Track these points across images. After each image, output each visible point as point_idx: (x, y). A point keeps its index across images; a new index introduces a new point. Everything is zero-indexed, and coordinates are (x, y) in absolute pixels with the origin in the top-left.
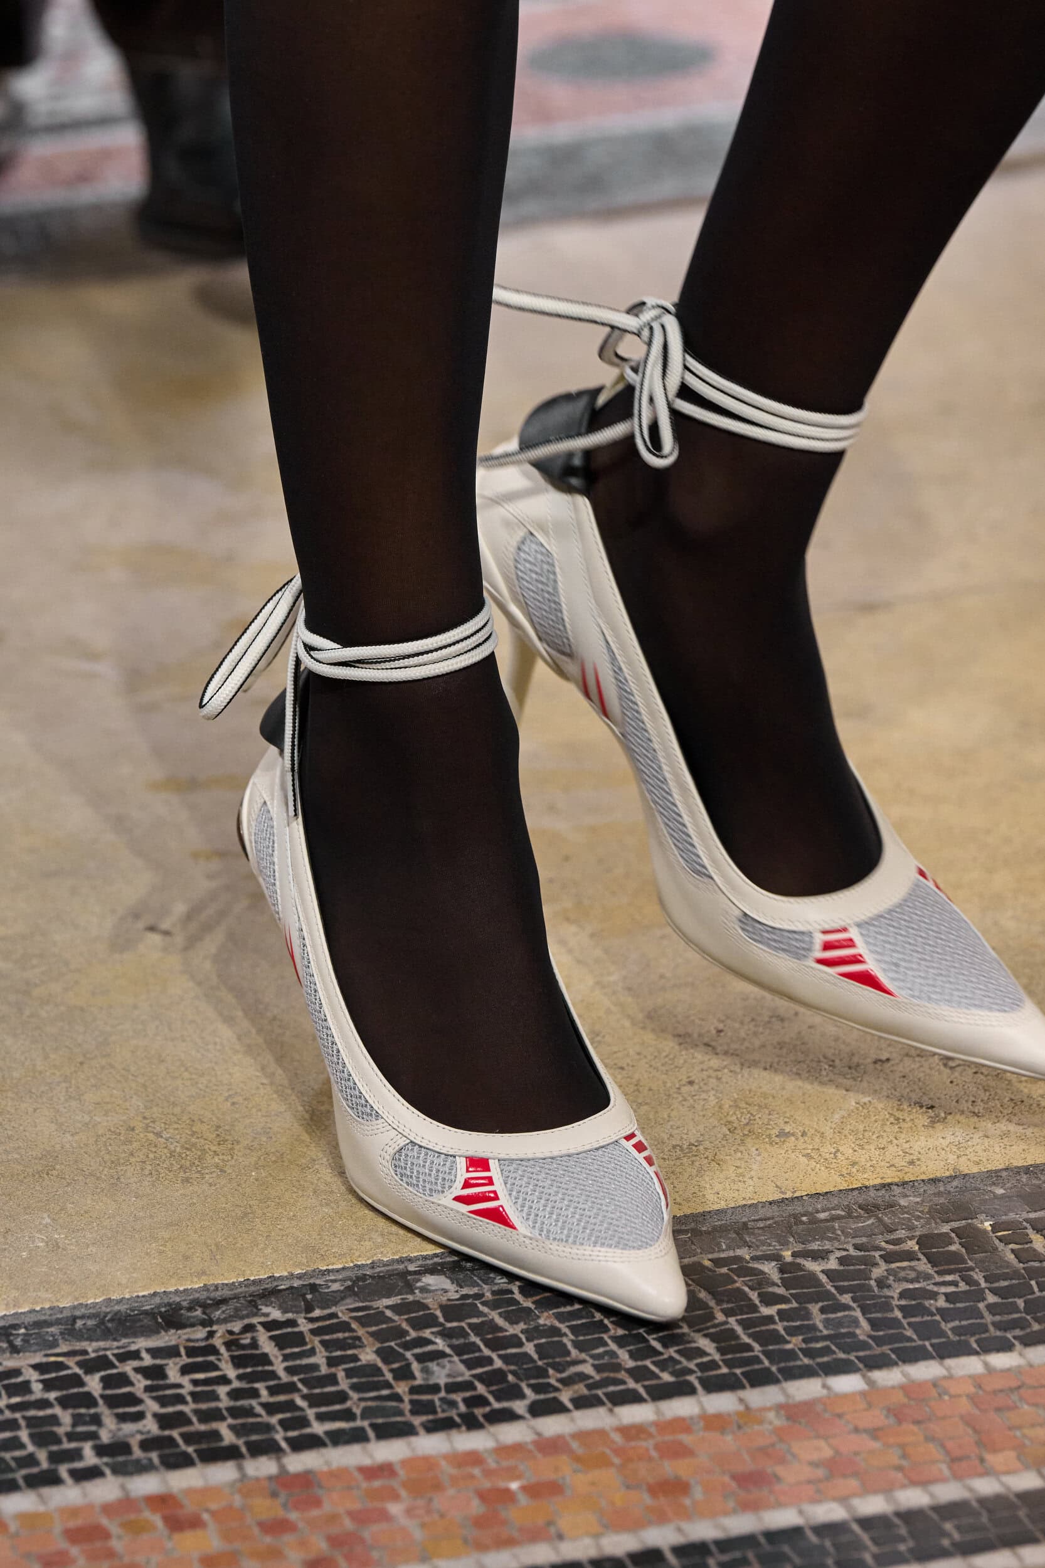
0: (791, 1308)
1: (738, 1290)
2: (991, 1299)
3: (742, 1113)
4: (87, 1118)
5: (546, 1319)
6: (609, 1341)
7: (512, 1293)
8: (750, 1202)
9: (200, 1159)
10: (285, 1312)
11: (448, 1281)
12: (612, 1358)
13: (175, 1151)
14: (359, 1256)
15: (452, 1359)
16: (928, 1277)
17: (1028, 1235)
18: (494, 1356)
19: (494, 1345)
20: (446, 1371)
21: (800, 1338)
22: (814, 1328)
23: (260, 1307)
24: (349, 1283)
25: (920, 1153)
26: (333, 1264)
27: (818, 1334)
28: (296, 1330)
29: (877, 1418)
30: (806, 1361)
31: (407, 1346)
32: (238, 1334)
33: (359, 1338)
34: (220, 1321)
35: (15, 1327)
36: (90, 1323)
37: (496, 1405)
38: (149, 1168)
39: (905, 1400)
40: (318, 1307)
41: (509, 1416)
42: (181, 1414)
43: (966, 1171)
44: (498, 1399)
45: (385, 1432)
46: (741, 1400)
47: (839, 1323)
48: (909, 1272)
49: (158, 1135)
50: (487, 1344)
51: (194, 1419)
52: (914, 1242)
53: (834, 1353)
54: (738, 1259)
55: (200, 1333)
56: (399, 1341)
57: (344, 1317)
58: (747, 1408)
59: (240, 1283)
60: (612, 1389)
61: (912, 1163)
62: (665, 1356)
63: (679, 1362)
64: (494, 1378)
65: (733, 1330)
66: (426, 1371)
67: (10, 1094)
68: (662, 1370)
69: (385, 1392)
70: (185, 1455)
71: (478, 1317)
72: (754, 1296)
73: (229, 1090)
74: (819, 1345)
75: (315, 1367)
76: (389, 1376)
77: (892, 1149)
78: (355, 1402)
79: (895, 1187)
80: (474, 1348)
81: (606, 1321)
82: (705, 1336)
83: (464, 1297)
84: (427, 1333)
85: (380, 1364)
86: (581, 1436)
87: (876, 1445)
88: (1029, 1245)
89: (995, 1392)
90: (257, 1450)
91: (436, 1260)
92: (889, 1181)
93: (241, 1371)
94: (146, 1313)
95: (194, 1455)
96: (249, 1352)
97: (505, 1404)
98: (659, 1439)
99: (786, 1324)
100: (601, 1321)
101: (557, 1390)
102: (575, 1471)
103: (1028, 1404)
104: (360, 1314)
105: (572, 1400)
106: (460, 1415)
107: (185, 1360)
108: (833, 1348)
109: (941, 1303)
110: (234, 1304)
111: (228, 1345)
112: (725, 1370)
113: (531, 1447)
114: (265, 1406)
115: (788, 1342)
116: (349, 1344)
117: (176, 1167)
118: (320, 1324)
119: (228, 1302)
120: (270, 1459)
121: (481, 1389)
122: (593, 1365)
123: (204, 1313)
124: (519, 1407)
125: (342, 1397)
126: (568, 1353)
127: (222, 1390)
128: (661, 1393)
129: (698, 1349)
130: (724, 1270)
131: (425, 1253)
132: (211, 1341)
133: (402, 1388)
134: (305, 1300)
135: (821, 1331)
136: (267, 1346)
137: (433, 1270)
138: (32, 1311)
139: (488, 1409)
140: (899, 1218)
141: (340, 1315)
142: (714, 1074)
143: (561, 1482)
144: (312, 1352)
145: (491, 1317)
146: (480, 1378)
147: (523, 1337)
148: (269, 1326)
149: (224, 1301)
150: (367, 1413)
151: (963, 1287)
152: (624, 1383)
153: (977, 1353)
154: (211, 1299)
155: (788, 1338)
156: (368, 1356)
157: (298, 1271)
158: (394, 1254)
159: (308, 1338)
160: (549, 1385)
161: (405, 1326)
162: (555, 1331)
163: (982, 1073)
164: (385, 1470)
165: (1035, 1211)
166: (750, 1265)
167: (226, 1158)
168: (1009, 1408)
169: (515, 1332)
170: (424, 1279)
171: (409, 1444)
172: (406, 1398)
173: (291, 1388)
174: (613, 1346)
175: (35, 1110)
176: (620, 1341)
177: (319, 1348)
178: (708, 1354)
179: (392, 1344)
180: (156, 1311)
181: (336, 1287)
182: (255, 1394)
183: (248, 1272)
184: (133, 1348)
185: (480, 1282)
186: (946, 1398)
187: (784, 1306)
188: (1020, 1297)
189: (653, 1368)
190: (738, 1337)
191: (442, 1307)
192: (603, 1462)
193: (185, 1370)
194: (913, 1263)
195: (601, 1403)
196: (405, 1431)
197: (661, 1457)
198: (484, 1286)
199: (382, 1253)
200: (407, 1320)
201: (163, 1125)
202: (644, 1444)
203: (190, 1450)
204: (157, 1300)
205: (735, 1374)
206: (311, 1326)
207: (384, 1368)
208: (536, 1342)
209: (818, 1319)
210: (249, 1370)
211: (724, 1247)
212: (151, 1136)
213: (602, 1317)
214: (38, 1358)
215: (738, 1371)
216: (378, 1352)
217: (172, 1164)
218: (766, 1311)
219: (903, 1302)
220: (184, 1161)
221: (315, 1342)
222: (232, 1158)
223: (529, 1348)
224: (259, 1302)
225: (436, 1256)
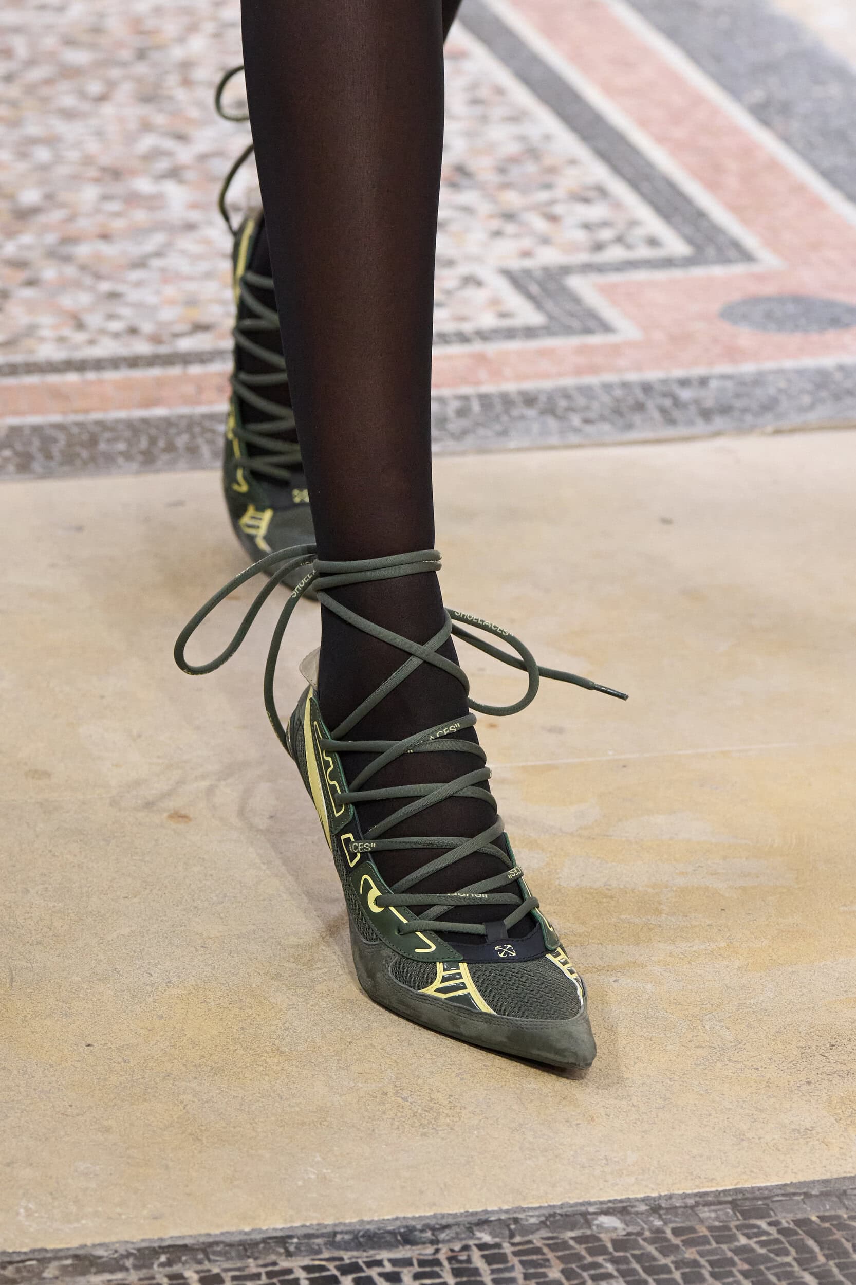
1: (836, 1240)
3: (847, 1108)
4: (352, 1084)
5: (690, 1254)
6: (737, 1274)
7: (666, 1233)
8: (849, 1175)
9: (436, 1119)
10: (494, 1236)
11: (618, 1222)
13: (417, 1112)
14: (552, 1198)
15: (618, 1280)
18: (650, 1280)
19: (649, 1271)
23: (475, 1232)
24: (543, 1219)
26: (531, 1203)
28: (502, 1251)
31: (585, 1268)
32: (458, 1252)
33: (548, 1260)
34: (444, 1242)
35: (291, 1237)
36: (347, 1237)
38: (397, 1123)
40: (519, 1235)
49: (405, 1099)
50: (645, 1270)
54: (838, 1217)
55: (429, 1250)
56: (578, 1264)
57: (538, 1243)
59: (462, 1214)
65: (830, 1271)
67: (294, 1063)
71: (638, 1249)
72: (848, 1246)
73: (460, 1069)
75: (514, 1280)
80: (633, 1272)
81: (736, 1259)
82: (812, 1274)
83: (629, 1234)
85: (562, 1281)
91: (610, 1205)
93: (458, 1280)
94: (389, 1232)
96: (465, 1265)
100: (732, 1257)
104: (551, 1242)
107: (416, 1269)
110: (455, 1229)
111: (450, 1259)
116: (541, 1264)
117: (417, 1124)
118: (520, 1248)
119: (451, 1227)
123: (433, 1234)
130: (827, 1225)
131: (602, 1199)
132: (436, 1256)
134: (510, 1230)
136: (478, 1261)
137: (606, 1213)
138: (303, 1226)
141: (535, 1241)
142: (826, 1077)
144: (512, 1268)
145: (648, 1250)
147: (672, 1267)
148: (482, 1247)
149: (448, 1226)
154: (438, 1225)
156: (554, 1273)
157: (505, 1207)
158: (578, 1198)
159: (510, 1257)
161: (583, 1253)
162: (695, 1263)
166: (847, 1222)
167: (455, 1119)
169: (666, 1262)
170: (599, 1219)
174: (739, 1277)
175: (313, 1075)
176: (745, 1274)
177: (518, 1268)
179: (573, 1266)
180: (397, 1231)
181: (533, 1220)
183: (467, 1206)
184: (378, 1257)
185: (642, 1223)
190: (834, 1276)
191: (612, 1241)
193: (416, 1277)
198: (644, 1226)
199: (569, 1197)
200: (585, 1248)
201: (409, 1092)
204: (398, 1223)
206: (513, 1249)
208: (682, 1271)
210: (465, 1279)
211: (828, 1207)
212: (400, 1100)
214: (307, 1262)
216: (563, 1271)
217: (414, 1122)
220: (423, 1120)
221: (515, 1261)
222: (460, 1120)
223: (677, 1275)
224: (475, 1228)
225: (610, 1201)
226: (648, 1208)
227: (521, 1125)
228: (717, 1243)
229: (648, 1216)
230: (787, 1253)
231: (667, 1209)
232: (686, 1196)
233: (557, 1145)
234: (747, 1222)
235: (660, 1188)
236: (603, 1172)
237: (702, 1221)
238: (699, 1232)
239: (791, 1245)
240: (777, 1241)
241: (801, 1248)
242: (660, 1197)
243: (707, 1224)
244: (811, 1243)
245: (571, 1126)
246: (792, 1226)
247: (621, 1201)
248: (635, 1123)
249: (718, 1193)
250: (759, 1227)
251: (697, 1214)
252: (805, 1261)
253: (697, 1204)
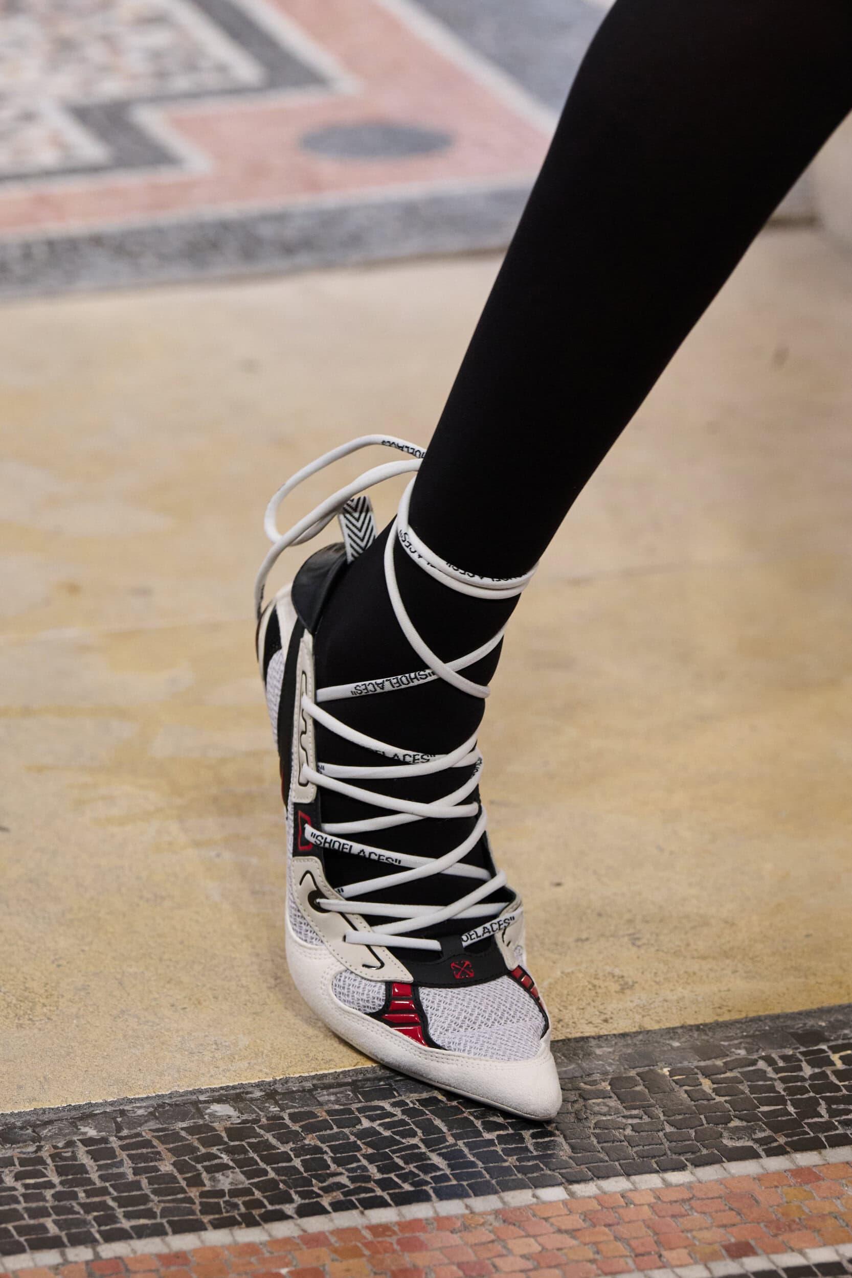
0: (508, 1134)
1: (466, 1118)
2: (669, 1129)
5: (311, 1139)
6: (361, 1158)
7: (284, 1119)
9: (31, 1009)
10: (100, 1131)
11: (232, 1109)
12: (363, 1172)
13: (11, 1003)
14: (160, 1088)
15: (235, 1171)
16: (617, 1112)
17: (698, 1079)
18: (269, 1169)
19: (268, 1160)
20: (229, 1180)
21: (515, 1157)
22: (526, 1149)
23: (79, 1127)
24: (151, 1109)
25: (612, 1013)
26: (139, 1094)
27: (529, 1154)
28: (109, 1146)
29: (575, 1221)
30: (520, 1176)
31: (199, 1160)
32: (62, 1148)
33: (159, 1153)
34: (46, 1138)
37: (270, 1207)
39: (600, 1208)
40: (126, 1128)
41: (282, 1216)
42: (15, 1210)
43: (649, 1028)
44: (271, 1203)
45: (181, 1228)
46: (467, 1207)
47: (546, 1146)
48: (603, 1107)
50: (263, 1159)
51: (26, 1216)
52: (607, 1083)
53: (543, 1170)
55: (31, 1147)
56: (191, 1156)
57: (148, 1136)
58: (472, 1212)
59: (64, 1108)
60: (363, 1195)
61: (606, 1021)
62: (407, 1171)
63: (419, 1176)
64: (268, 1186)
65: (461, 1151)
66: (213, 1179)
68: (404, 1182)
69: (180, 1196)
70: (18, 1243)
71: (255, 1137)
72: (478, 1124)
73: (55, 954)
74: (530, 1163)
75: (122, 1175)
76: (183, 1184)
77: (590, 1010)
78: (156, 1204)
79: (592, 1040)
80: (252, 1161)
82: (439, 1154)
83: (244, 1122)
84: (214, 1150)
85: (176, 1174)
86: (339, 1232)
87: (574, 1242)
88: (699, 1087)
89: (671, 1202)
90: (76, 1241)
91: (223, 1092)
92: (587, 1034)
93: (63, 1178)
95: (25, 1244)
96: (70, 1163)
97: (277, 1207)
98: (400, 1235)
99: (503, 1146)
100: (356, 1142)
101: (319, 1196)
102: (333, 1260)
103: (697, 1212)
104: (161, 1134)
105: (331, 1204)
106: (241, 1215)
107: (18, 1168)
108: (542, 1165)
109: (628, 1131)
110: (58, 1125)
111: (53, 1157)
112: (454, 1182)
113: (298, 1241)
114: (82, 1205)
115: (506, 1161)
116: (152, 1157)
117: (12, 1015)
118: (128, 1141)
119: (53, 1123)
120: (87, 1247)
121: (258, 1194)
122: (348, 1177)
123: (34, 1131)
124: (289, 1209)
125: (145, 1199)
126: (328, 1167)
127: (48, 1194)
128: (403, 1200)
129: (433, 1165)
131: (213, 1087)
132: (39, 1154)
133: (194, 1193)
134: (116, 1122)
135: (532, 1153)
136: (84, 1158)
137: (219, 1100)
139: (263, 1210)
140: (595, 1064)
141: (144, 1134)
143: (321, 1269)
144: (121, 1163)
145: (266, 1138)
146: (256, 1185)
147: (291, 1153)
148: (87, 1142)
149: (50, 1122)
150: (165, 1213)
151: (646, 1119)
152: (373, 1191)
153: (657, 1172)
154: (39, 1120)
155: (505, 1158)
156: (166, 1167)
157: (110, 1099)
158: (189, 1087)
159: (118, 1151)
160: (313, 1192)
161: (196, 1144)
162: (317, 1150)
163: (663, 951)
164: (179, 1258)
165: (705, 1060)
167: (52, 1008)
168: (683, 1216)
169: (285, 1150)
170: (212, 1107)
171: (199, 1237)
172: (197, 1201)
173: (104, 1191)
174: (364, 1162)
176: (371, 1159)
177: (128, 1163)
178: (440, 1169)
179: (186, 1158)
181: (140, 1112)
182: (74, 1196)
183: (70, 1099)
185: (257, 1110)
186: (632, 1206)
187: (501, 1132)
188: (692, 1128)
189: (396, 1179)
190: (465, 1156)
191: (227, 1130)
192: (355, 1253)
193: (18, 1177)
194: (606, 1100)
195: (356, 1207)
196: (196, 1227)
197: (403, 1250)
198: (260, 1113)
199: (178, 1086)
200: (198, 1139)
202: (388, 1239)
203: (22, 1239)
205: (462, 1186)
206: (120, 1143)
207: (179, 1177)
208: (302, 1158)
209: (529, 1143)
210: (70, 1177)
213: (356, 1139)
215: (465, 1183)
216: (175, 1164)
217: (8, 1013)
218: (487, 1136)
219: (597, 1131)
220: (18, 1011)
221: (123, 1155)
222: (57, 1009)
223: (297, 1163)
224: (78, 1123)
225: (222, 1088)
226: (264, 1093)
227: (123, 1012)
228: (338, 1127)
229: (263, 1102)
230: (414, 1135)
231: (283, 1094)
232: (302, 1079)
233: (163, 1031)
234: (369, 1104)
235: (275, 1072)
236: (213, 1057)
237: (321, 1104)
238: (318, 1117)
239: (417, 1127)
240: (402, 1123)
241: (429, 1128)
242: (275, 1082)
243: (326, 1108)
244: (438, 1122)
245: (176, 1011)
246: (417, 1106)
247: (234, 1088)
248: (246, 1005)
249: (336, 1075)
250: (383, 1108)
251: (316, 1098)
252: (434, 1141)
253: (315, 1087)
